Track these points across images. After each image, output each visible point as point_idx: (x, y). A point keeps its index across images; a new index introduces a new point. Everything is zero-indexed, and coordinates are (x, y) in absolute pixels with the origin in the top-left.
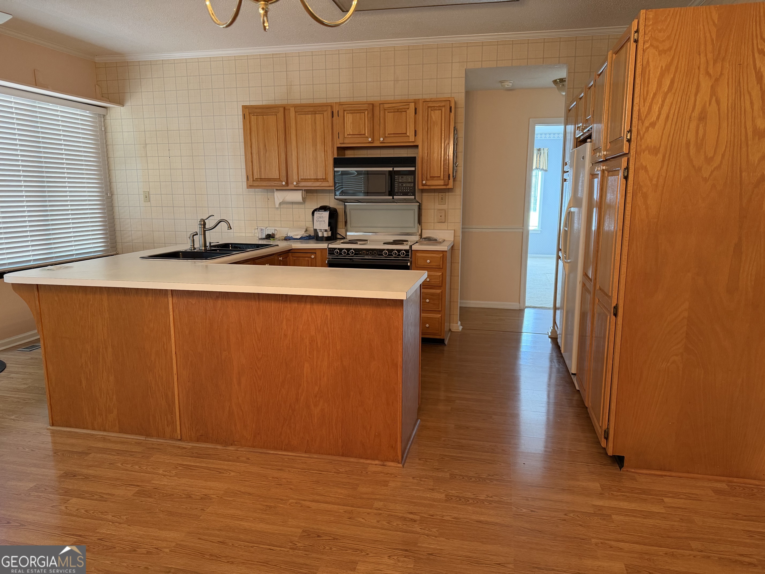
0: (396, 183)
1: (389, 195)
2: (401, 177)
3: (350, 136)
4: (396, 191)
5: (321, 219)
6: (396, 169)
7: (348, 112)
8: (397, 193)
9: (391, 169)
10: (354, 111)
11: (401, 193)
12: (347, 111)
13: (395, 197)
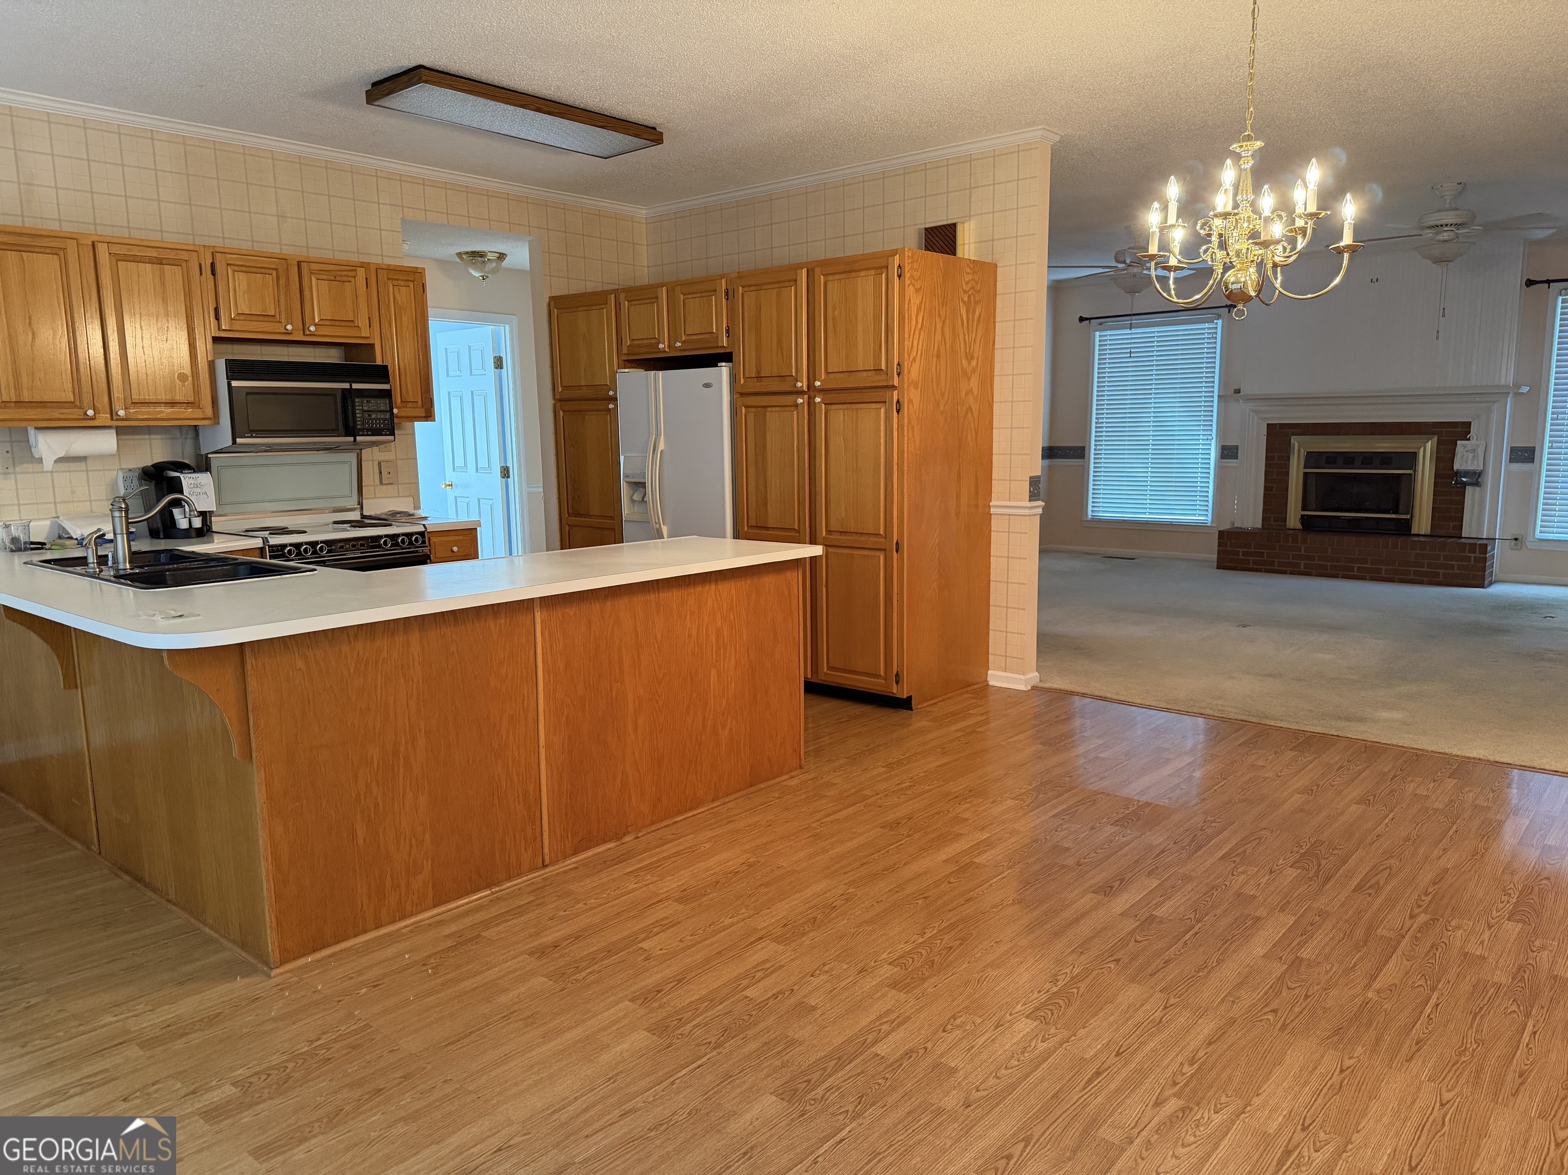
0: (358, 412)
1: (347, 435)
2: (365, 402)
3: (242, 317)
4: (359, 427)
5: (198, 490)
6: (356, 386)
7: (236, 268)
8: (362, 430)
9: (346, 386)
10: (248, 269)
11: (368, 430)
12: (233, 267)
13: (359, 438)
